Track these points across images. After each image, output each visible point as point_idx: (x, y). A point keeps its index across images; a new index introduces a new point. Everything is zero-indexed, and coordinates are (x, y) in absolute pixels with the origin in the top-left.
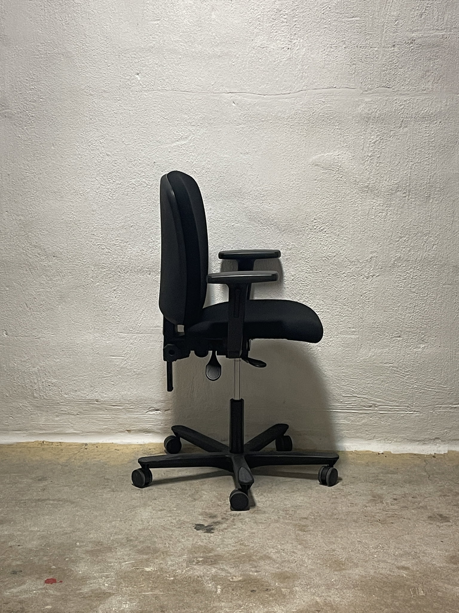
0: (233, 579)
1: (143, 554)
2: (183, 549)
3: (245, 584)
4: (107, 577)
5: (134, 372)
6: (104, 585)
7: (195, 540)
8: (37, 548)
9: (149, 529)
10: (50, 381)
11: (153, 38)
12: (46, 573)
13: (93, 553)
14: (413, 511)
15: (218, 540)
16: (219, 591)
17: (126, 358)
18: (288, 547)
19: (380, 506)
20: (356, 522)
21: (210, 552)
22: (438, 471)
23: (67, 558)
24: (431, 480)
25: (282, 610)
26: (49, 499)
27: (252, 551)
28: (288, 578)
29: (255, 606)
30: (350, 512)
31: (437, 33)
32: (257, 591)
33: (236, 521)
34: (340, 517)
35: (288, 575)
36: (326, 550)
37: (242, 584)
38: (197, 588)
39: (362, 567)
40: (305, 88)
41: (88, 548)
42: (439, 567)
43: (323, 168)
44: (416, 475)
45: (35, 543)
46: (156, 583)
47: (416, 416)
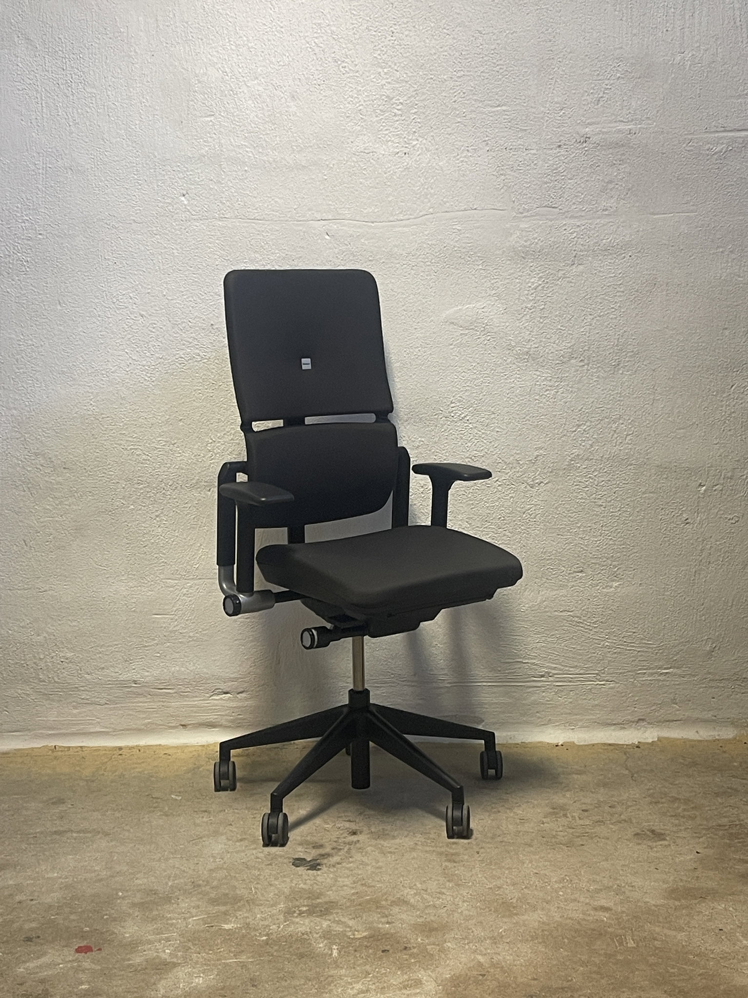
0: (354, 935)
1: (218, 905)
2: (277, 895)
3: (374, 940)
4: (168, 940)
5: (190, 637)
6: (164, 951)
7: (295, 882)
8: (58, 902)
9: (225, 869)
10: (62, 654)
11: (204, 141)
12: (76, 938)
13: (142, 906)
14: (613, 827)
15: (328, 880)
16: (335, 953)
17: (177, 617)
18: (433, 886)
19: (563, 821)
20: (530, 846)
21: (318, 898)
22: (645, 767)
23: (106, 915)
24: (635, 781)
25: (429, 976)
26: (71, 831)
27: (380, 894)
28: (436, 929)
29: (390, 972)
30: (520, 832)
31: (621, 127)
32: (390, 952)
33: (353, 851)
34: (505, 839)
35: (436, 925)
36: (489, 888)
37: (368, 942)
38: (302, 950)
39: (543, 909)
40: (431, 210)
41: (136, 900)
42: (654, 905)
43: (461, 327)
44: (613, 774)
45: (56, 895)
46: (241, 945)
47: (610, 688)
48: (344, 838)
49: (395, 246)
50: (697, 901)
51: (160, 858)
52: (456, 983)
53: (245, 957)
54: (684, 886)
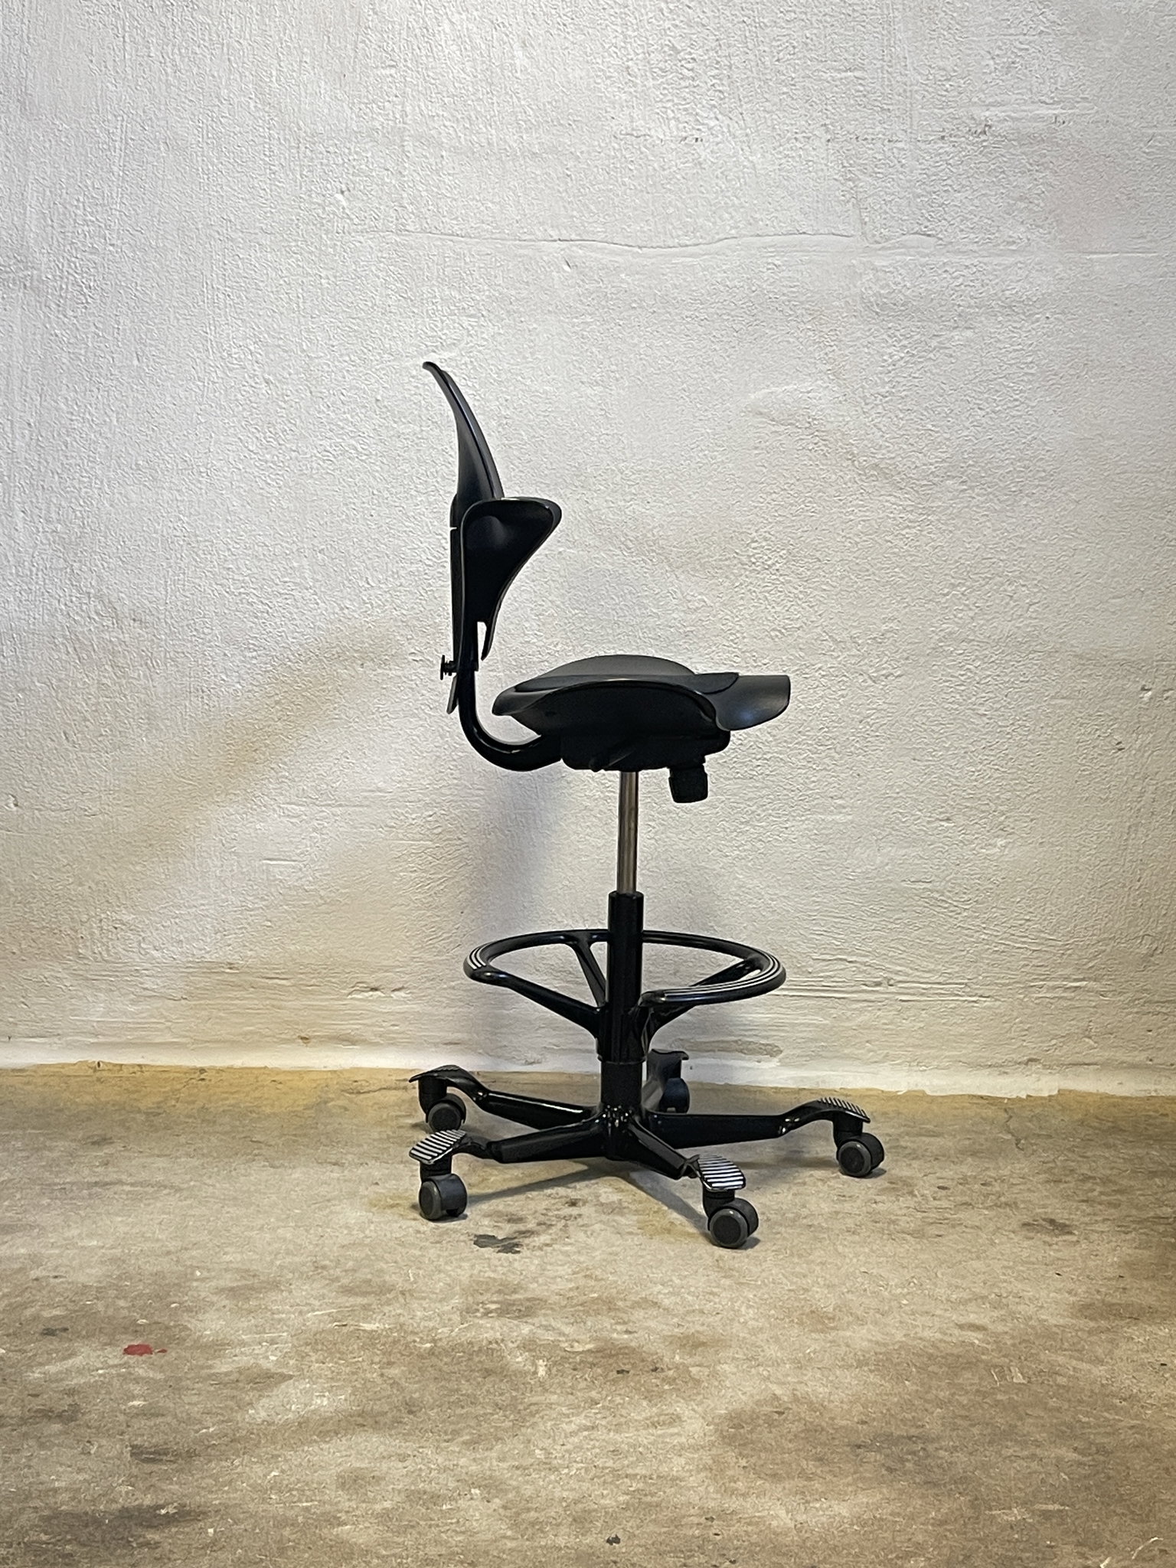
0: (572, 1347)
1: (356, 1294)
2: (449, 1285)
3: (604, 1356)
4: (273, 1342)
5: (320, 897)
6: (267, 1358)
7: (478, 1268)
8: (100, 1282)
9: (366, 1245)
10: (115, 916)
12: (126, 1333)
14: (986, 1212)
15: (533, 1268)
16: (542, 1371)
17: (301, 865)
18: (699, 1283)
19: (906, 1201)
20: (855, 1233)
21: (515, 1292)
22: (1037, 1131)
23: (175, 1302)
24: (1022, 1150)
25: (693, 1410)
26: (121, 1182)
27: (614, 1291)
28: (704, 1345)
29: (630, 1402)
30: (837, 1213)
31: (1043, 111)
32: (632, 1372)
33: (571, 1229)
34: (816, 1223)
35: (702, 1339)
36: (789, 1290)
37: (595, 1357)
38: (488, 1365)
39: (876, 1323)
40: (733, 232)
41: (222, 1283)
42: (1056, 1326)
43: (773, 420)
44: (986, 1140)
45: (97, 1271)
46: (390, 1354)
47: (984, 1008)
48: (558, 1210)
49: (675, 286)
50: (1123, 1323)
51: (262, 1227)
52: (736, 1421)
53: (397, 1371)
54: (1103, 1301)
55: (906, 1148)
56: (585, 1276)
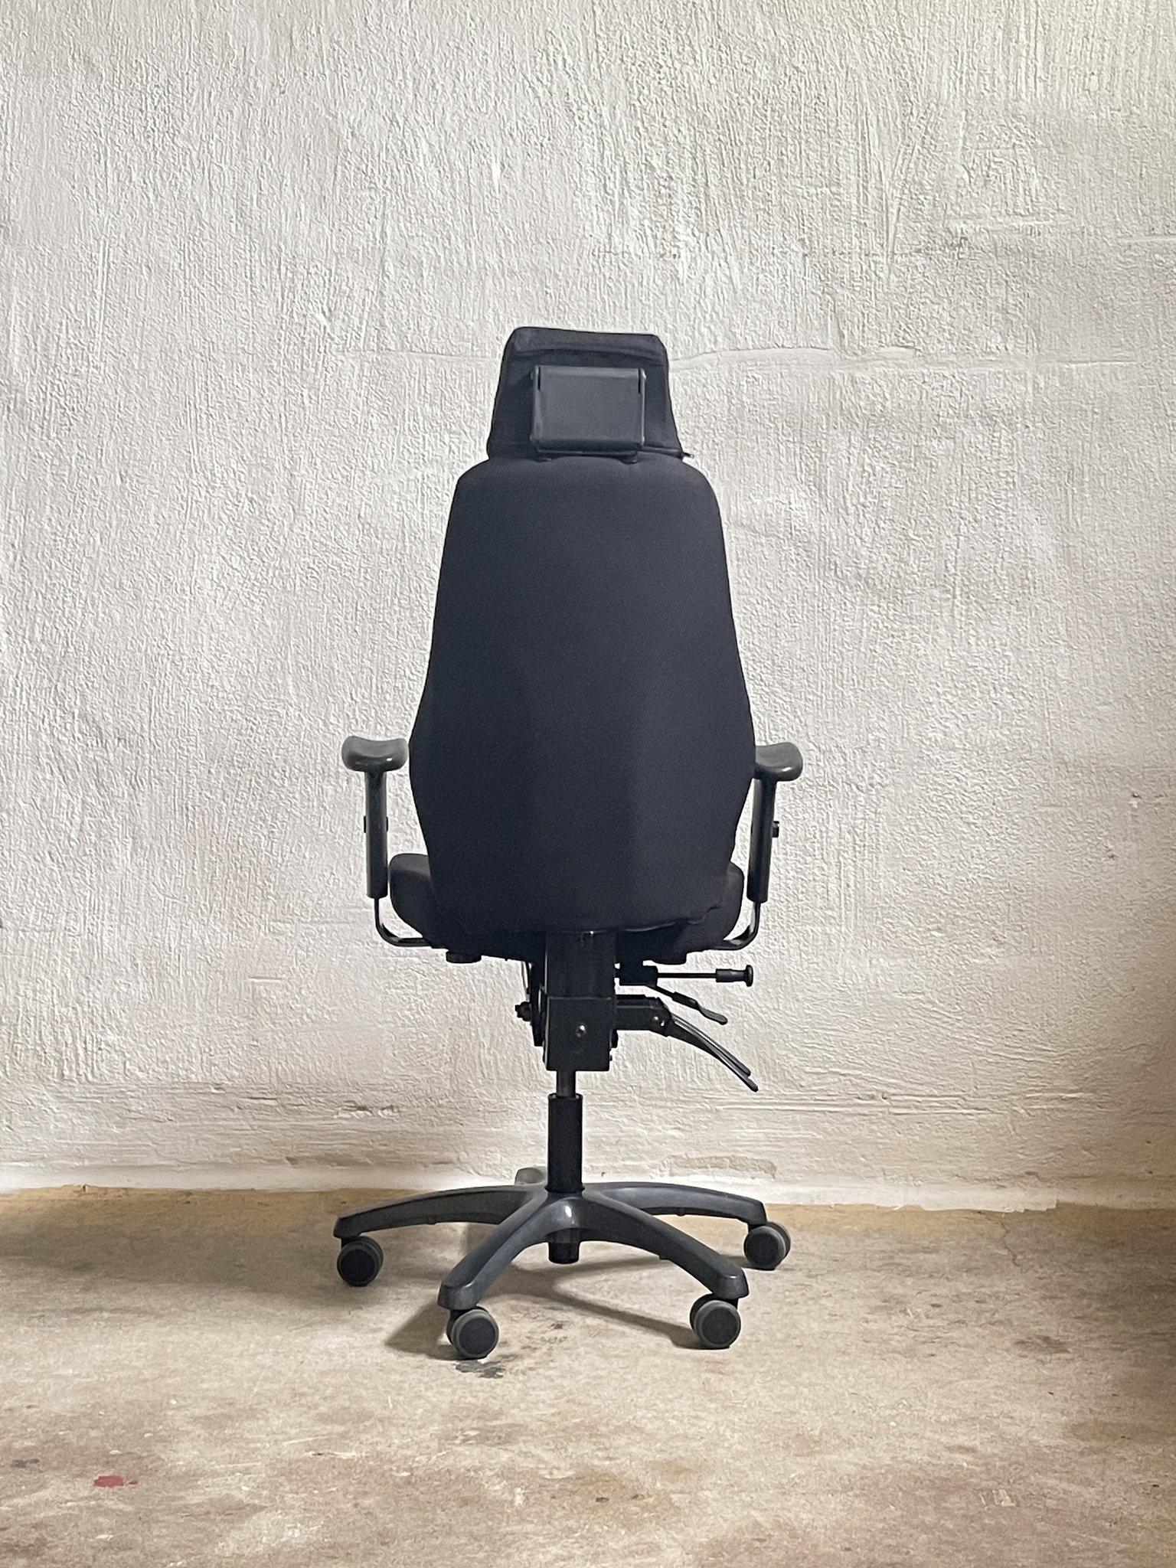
0: (551, 1474)
1: (333, 1422)
2: (429, 1411)
3: (582, 1485)
4: (247, 1471)
5: (307, 1015)
6: (240, 1489)
7: (459, 1393)
8: (73, 1412)
9: (346, 1371)
10: (102, 1038)
12: (97, 1463)
14: (979, 1330)
15: (515, 1394)
16: (519, 1500)
17: (287, 983)
18: (683, 1407)
19: (902, 1320)
20: (845, 1353)
21: (496, 1416)
22: (1034, 1246)
23: (149, 1432)
24: (1018, 1265)
25: (673, 1538)
26: (101, 1309)
27: (597, 1416)
28: (686, 1471)
29: (607, 1532)
30: (828, 1333)
31: (1019, 223)
32: (611, 1501)
33: (556, 1352)
34: (806, 1344)
35: (685, 1464)
36: (776, 1413)
37: (575, 1485)
38: (467, 1494)
39: (862, 1446)
40: (713, 346)
41: (197, 1412)
42: (1047, 1447)
44: (982, 1256)
45: (70, 1401)
46: (365, 1484)
47: (979, 1121)
48: (543, 1332)
50: (1117, 1442)
51: (242, 1352)
52: (716, 1550)
53: (372, 1501)
54: (1096, 1421)
55: (899, 1265)
56: (568, 1401)
